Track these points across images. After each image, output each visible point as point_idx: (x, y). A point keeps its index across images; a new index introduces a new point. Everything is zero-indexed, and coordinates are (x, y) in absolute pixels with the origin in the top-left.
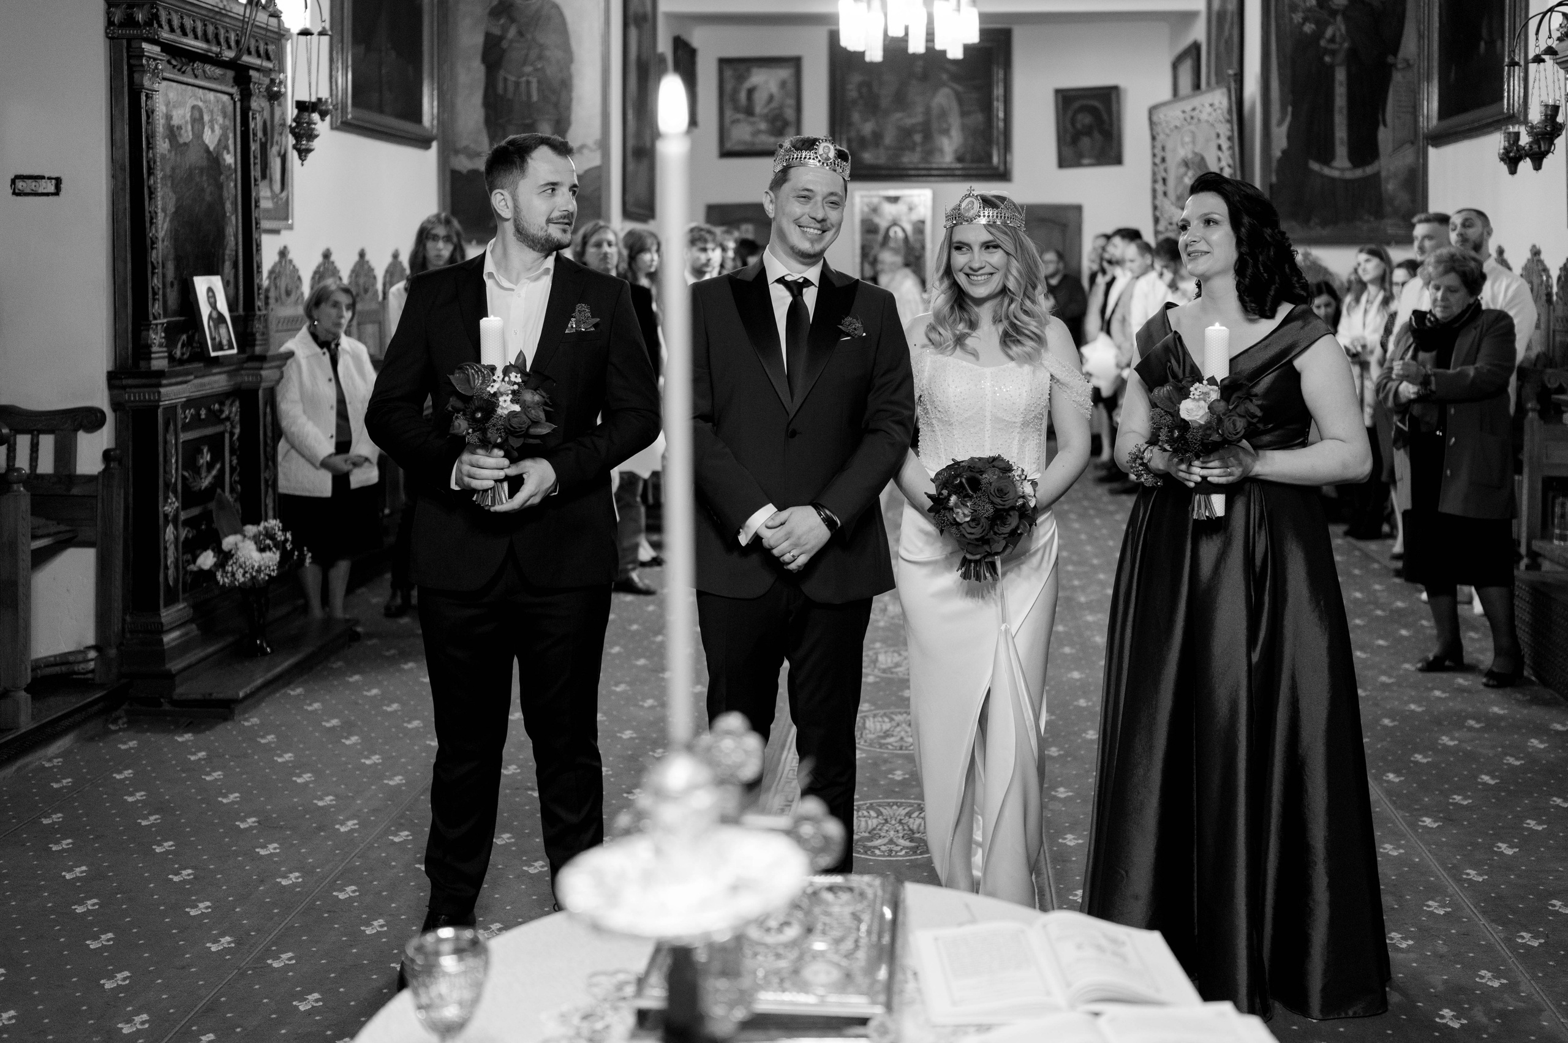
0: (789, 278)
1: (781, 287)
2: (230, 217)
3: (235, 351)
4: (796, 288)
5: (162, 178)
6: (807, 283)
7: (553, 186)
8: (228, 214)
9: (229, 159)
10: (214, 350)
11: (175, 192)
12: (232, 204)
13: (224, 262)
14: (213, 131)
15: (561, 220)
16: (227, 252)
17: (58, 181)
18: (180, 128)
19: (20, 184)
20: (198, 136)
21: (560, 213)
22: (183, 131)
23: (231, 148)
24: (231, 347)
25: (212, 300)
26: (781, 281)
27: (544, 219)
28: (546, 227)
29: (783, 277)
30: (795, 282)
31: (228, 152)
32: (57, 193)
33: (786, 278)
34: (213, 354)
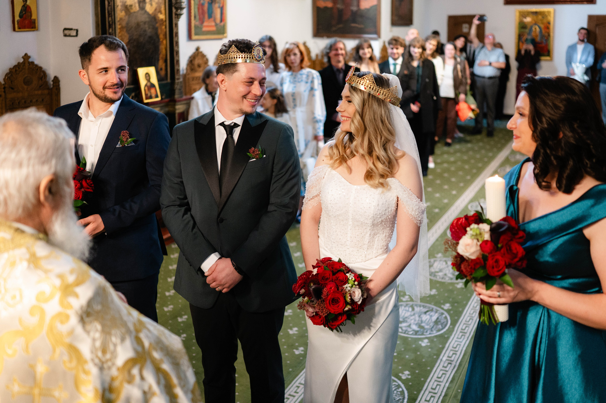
0: (226, 123)
1: (222, 128)
2: (162, 42)
3: (159, 99)
4: (230, 129)
5: (120, 29)
6: (236, 125)
7: (106, 70)
8: (161, 40)
9: (162, 16)
10: (147, 98)
11: (129, 33)
12: (164, 35)
13: (158, 60)
14: (151, 5)
15: (112, 87)
16: (161, 56)
17: (77, 31)
18: (131, 6)
19: (67, 32)
20: (142, 8)
21: (111, 84)
22: (133, 7)
23: (163, 11)
24: (157, 96)
25: (148, 78)
26: (222, 124)
27: (102, 87)
28: (103, 92)
29: (223, 123)
30: (229, 126)
31: (161, 13)
32: (77, 35)
33: (225, 123)
34: (146, 101)
